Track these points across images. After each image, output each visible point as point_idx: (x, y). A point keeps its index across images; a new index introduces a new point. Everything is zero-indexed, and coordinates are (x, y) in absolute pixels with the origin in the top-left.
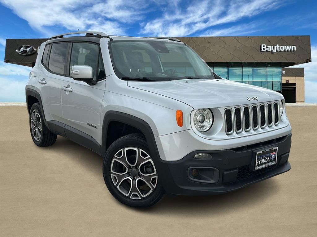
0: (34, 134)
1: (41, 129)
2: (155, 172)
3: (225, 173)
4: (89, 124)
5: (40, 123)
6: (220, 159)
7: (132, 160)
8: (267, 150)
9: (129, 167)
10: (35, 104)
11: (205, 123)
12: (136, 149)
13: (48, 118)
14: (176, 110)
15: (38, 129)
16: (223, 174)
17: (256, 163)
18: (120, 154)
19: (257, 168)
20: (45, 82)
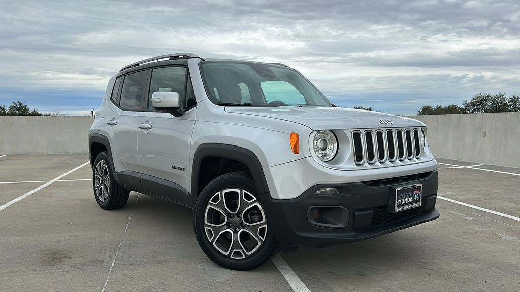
0: (98, 193)
1: (108, 185)
2: (264, 220)
3: (357, 214)
4: (174, 167)
5: (108, 177)
6: (350, 195)
7: (233, 207)
8: (409, 186)
9: (229, 216)
10: (102, 153)
11: (327, 151)
12: (238, 191)
13: (118, 169)
14: (290, 134)
15: (105, 185)
16: (354, 215)
17: (396, 202)
18: (217, 198)
19: (397, 209)
20: (115, 122)
